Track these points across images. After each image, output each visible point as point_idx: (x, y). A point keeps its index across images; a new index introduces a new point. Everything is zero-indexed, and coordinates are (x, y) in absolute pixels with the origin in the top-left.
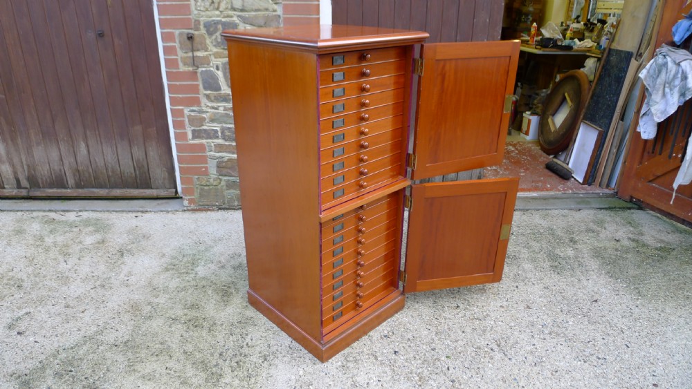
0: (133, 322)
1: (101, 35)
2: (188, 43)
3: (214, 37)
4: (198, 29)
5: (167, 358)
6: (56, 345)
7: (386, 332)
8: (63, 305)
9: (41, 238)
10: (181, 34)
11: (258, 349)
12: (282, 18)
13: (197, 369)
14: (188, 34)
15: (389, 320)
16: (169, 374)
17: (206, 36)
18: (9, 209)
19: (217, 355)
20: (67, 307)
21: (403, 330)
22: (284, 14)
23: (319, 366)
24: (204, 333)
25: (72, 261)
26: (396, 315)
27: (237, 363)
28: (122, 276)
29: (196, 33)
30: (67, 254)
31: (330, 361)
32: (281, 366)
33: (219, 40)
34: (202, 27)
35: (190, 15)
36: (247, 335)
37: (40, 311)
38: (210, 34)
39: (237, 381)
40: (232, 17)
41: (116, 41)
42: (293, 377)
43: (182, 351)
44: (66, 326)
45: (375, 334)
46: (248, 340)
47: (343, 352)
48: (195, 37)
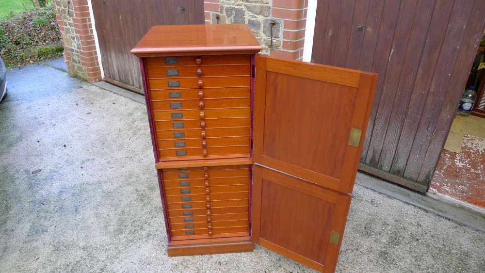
0: (122, 183)
1: (184, 10)
2: (216, 20)
3: (230, 19)
4: (222, 12)
5: (114, 209)
6: (87, 179)
7: (223, 260)
8: (107, 161)
9: (134, 122)
10: (213, 14)
11: (151, 229)
12: (271, 9)
13: (118, 223)
14: (217, 15)
15: (235, 254)
16: (106, 218)
17: (226, 17)
18: (138, 101)
19: (132, 220)
20: (108, 162)
21: (235, 265)
22: (273, 6)
23: (166, 256)
24: (141, 205)
25: (134, 138)
26: (243, 253)
27: (135, 230)
28: (144, 155)
29: (221, 15)
30: (135, 134)
31: (174, 258)
32: (149, 245)
33: (233, 21)
34: (224, 11)
35: (218, 2)
36: (155, 217)
37: (98, 160)
38: (229, 16)
39: (124, 241)
40: (241, 6)
41: (190, 14)
42: (147, 255)
43: (122, 210)
44: (99, 172)
45: (215, 257)
46: (153, 221)
47: (186, 257)
48: (220, 17)
